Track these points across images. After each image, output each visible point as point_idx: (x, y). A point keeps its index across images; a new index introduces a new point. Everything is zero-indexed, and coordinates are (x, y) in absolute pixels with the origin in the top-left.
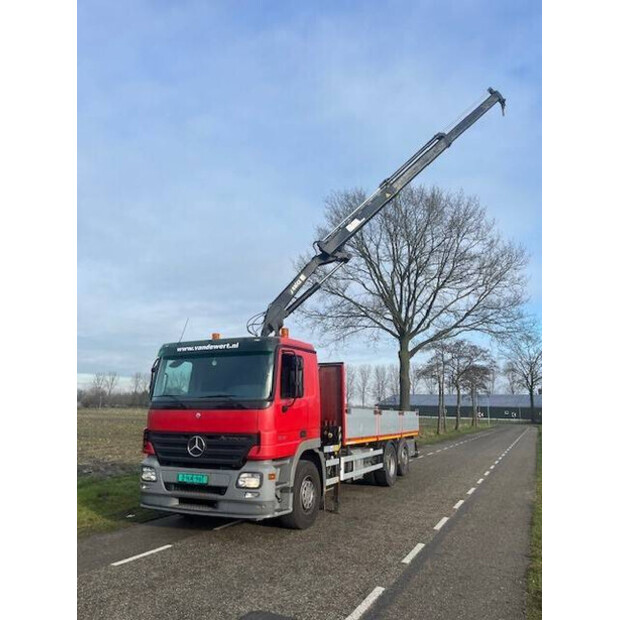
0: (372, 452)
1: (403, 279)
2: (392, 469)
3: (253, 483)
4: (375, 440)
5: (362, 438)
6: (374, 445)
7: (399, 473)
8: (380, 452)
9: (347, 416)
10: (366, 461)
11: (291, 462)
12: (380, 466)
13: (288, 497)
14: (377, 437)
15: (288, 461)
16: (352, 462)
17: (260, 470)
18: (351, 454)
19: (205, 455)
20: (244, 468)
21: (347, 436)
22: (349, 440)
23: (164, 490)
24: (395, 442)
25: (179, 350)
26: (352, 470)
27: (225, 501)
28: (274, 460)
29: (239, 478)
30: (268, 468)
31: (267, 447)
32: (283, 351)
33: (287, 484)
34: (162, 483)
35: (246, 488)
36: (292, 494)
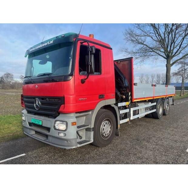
0: (150, 104)
1: (169, 33)
2: (161, 111)
3: (62, 127)
4: (152, 98)
5: (144, 98)
6: (151, 101)
7: (164, 114)
8: (155, 104)
9: (134, 87)
10: (146, 109)
11: (92, 113)
12: (154, 110)
13: (91, 134)
14: (153, 97)
15: (90, 113)
16: (139, 110)
18: (138, 106)
19: (40, 109)
20: (57, 118)
21: (135, 97)
22: (136, 99)
23: (28, 126)
24: (163, 99)
25: (30, 51)
26: (138, 114)
27: (50, 136)
28: (76, 113)
29: (55, 123)
30: (72, 118)
31: (71, 105)
32: (82, 43)
33: (89, 126)
34: (27, 122)
35: (58, 130)
36: (93, 132)
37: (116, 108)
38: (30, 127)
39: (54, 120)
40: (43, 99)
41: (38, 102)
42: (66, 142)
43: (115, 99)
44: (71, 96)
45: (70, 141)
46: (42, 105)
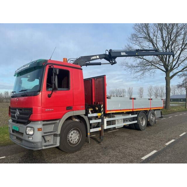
4: (131, 111)
5: (121, 110)
8: (136, 116)
9: (107, 100)
10: (125, 120)
11: (59, 122)
13: (57, 138)
14: (132, 109)
15: (58, 121)
17: (33, 126)
20: (28, 125)
22: (110, 111)
26: (115, 124)
27: (23, 140)
28: (43, 121)
29: (26, 129)
30: (39, 125)
31: (39, 114)
32: (50, 66)
33: (56, 133)
34: (11, 129)
35: (28, 134)
36: (59, 137)
37: (86, 118)
38: (12, 133)
39: (26, 126)
40: (21, 110)
41: (18, 113)
42: (33, 144)
43: (85, 110)
44: (39, 108)
45: (36, 144)
46: (20, 115)
